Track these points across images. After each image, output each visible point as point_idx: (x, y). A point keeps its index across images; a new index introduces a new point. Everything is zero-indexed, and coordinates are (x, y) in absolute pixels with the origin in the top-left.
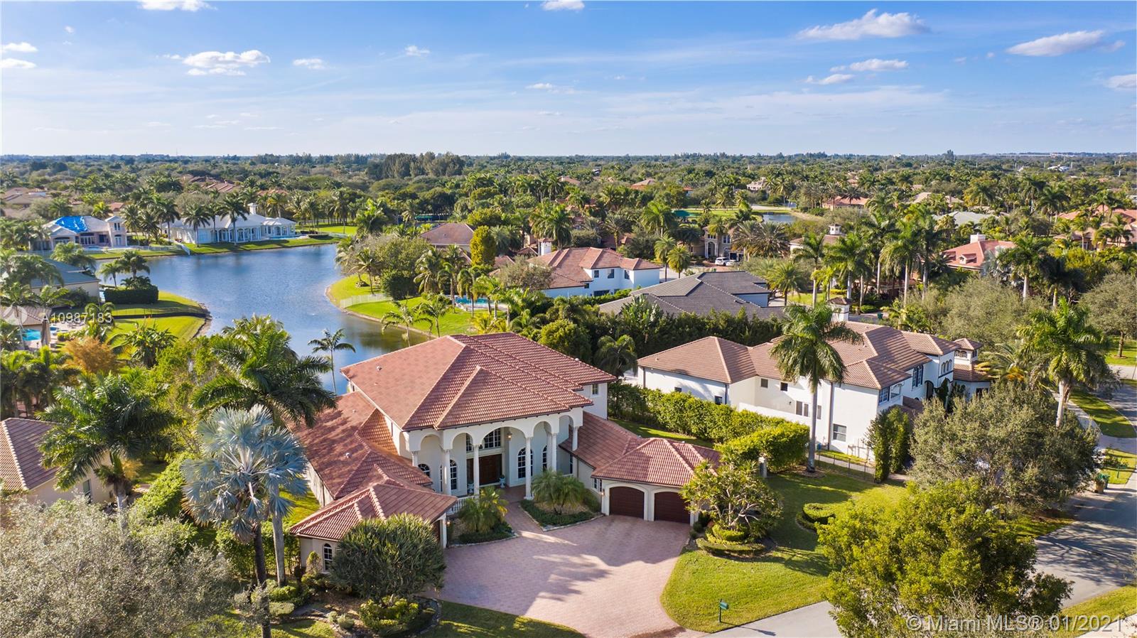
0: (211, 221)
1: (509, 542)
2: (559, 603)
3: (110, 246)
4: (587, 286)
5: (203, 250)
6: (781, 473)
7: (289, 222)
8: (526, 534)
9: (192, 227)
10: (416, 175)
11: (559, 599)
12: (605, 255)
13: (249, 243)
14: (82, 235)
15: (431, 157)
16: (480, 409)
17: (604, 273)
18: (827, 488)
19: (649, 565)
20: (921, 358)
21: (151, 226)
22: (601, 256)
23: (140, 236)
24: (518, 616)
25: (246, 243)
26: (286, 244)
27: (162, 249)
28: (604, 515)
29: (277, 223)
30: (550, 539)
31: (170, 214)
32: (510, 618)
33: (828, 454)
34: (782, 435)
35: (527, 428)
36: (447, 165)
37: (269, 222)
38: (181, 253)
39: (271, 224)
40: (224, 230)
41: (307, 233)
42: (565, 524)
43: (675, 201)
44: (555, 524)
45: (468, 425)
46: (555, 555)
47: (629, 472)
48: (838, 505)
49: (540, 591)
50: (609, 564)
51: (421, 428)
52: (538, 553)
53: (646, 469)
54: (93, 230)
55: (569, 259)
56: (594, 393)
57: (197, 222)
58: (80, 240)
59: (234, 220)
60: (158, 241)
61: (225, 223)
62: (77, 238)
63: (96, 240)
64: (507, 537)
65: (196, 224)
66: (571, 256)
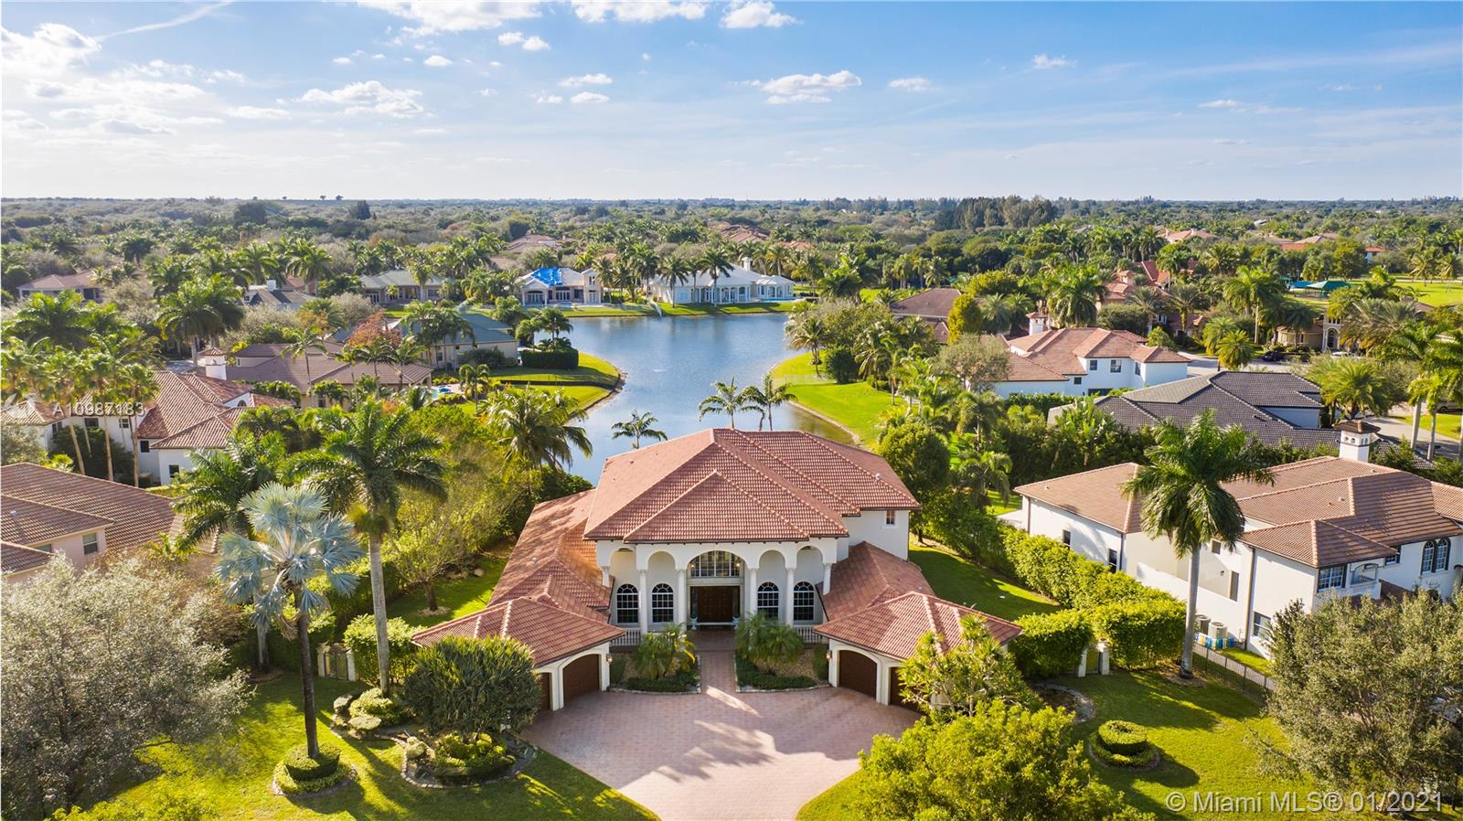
0: (690, 278)
1: (685, 697)
2: (674, 783)
3: (583, 302)
4: (1078, 381)
5: (679, 311)
6: (1134, 670)
7: (786, 281)
8: (713, 692)
9: (668, 285)
10: (991, 225)
11: (677, 780)
12: (1113, 340)
13: (734, 305)
14: (558, 289)
15: (1016, 200)
16: (690, 523)
17: (1104, 365)
18: (1190, 705)
19: (830, 760)
20: (1444, 528)
21: (626, 280)
22: (1106, 340)
23: (616, 293)
24: (609, 788)
25: (729, 306)
26: (775, 308)
27: (634, 308)
28: (831, 685)
29: (772, 283)
30: (735, 702)
31: (650, 269)
32: (599, 787)
33: (1240, 656)
34: (1139, 616)
35: (751, 556)
36: (1032, 212)
37: (763, 280)
38: (653, 314)
39: (764, 283)
40: (708, 288)
41: (807, 295)
42: (768, 688)
43: (1340, 268)
44: (755, 686)
45: (668, 542)
46: (722, 724)
47: (861, 633)
48: (1184, 731)
49: (664, 764)
50: (778, 749)
51: (612, 539)
52: (706, 719)
53: (882, 632)
54: (568, 285)
55: (1062, 342)
56: (888, 523)
57: (674, 278)
58: (554, 296)
59: (715, 277)
60: (634, 299)
61: (706, 280)
62: (550, 292)
63: (572, 296)
64: (685, 690)
65: (673, 281)
66: (1065, 339)
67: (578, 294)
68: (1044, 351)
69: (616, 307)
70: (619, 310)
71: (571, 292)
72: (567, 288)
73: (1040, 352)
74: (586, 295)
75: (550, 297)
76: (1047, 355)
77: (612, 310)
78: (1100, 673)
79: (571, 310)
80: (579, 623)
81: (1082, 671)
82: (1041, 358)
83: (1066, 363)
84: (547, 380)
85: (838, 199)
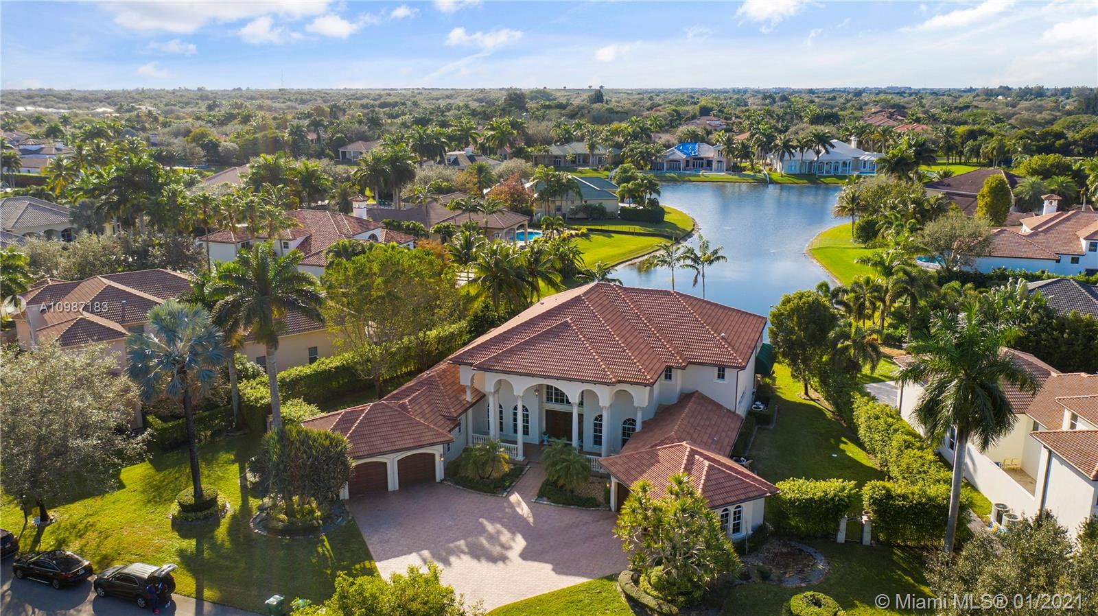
0: (798, 153)
3: (711, 170)
4: (1075, 260)
8: (514, 498)
9: (780, 159)
14: (694, 159)
16: (528, 359)
23: (742, 163)
25: (831, 177)
27: (749, 176)
29: (873, 158)
30: (524, 509)
35: (571, 391)
37: (865, 156)
39: (866, 159)
40: (813, 162)
45: (509, 373)
54: (702, 156)
55: (1068, 224)
56: (719, 377)
57: (784, 152)
58: (691, 164)
59: (818, 153)
60: (752, 168)
61: (810, 156)
62: (687, 161)
63: (705, 165)
64: (494, 493)
65: (783, 155)
66: (1073, 220)
67: (709, 164)
68: (1045, 231)
69: (735, 175)
70: (736, 177)
71: (705, 162)
72: (702, 159)
73: (1042, 232)
74: (715, 165)
75: (687, 165)
76: (1048, 235)
77: (731, 177)
78: (861, 542)
79: (699, 176)
80: (421, 427)
81: (841, 537)
82: (1041, 238)
83: (1066, 244)
84: (628, 230)
85: (1001, 87)
